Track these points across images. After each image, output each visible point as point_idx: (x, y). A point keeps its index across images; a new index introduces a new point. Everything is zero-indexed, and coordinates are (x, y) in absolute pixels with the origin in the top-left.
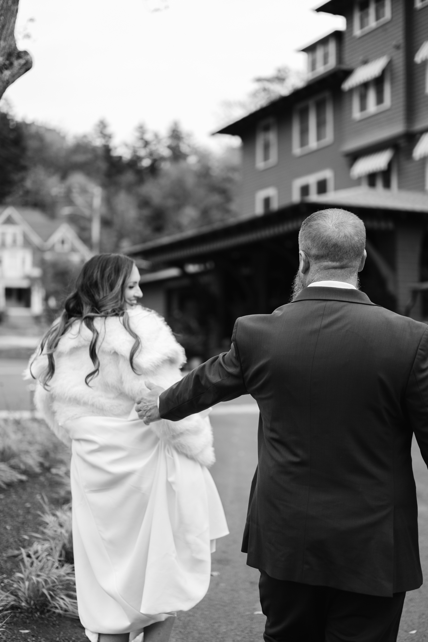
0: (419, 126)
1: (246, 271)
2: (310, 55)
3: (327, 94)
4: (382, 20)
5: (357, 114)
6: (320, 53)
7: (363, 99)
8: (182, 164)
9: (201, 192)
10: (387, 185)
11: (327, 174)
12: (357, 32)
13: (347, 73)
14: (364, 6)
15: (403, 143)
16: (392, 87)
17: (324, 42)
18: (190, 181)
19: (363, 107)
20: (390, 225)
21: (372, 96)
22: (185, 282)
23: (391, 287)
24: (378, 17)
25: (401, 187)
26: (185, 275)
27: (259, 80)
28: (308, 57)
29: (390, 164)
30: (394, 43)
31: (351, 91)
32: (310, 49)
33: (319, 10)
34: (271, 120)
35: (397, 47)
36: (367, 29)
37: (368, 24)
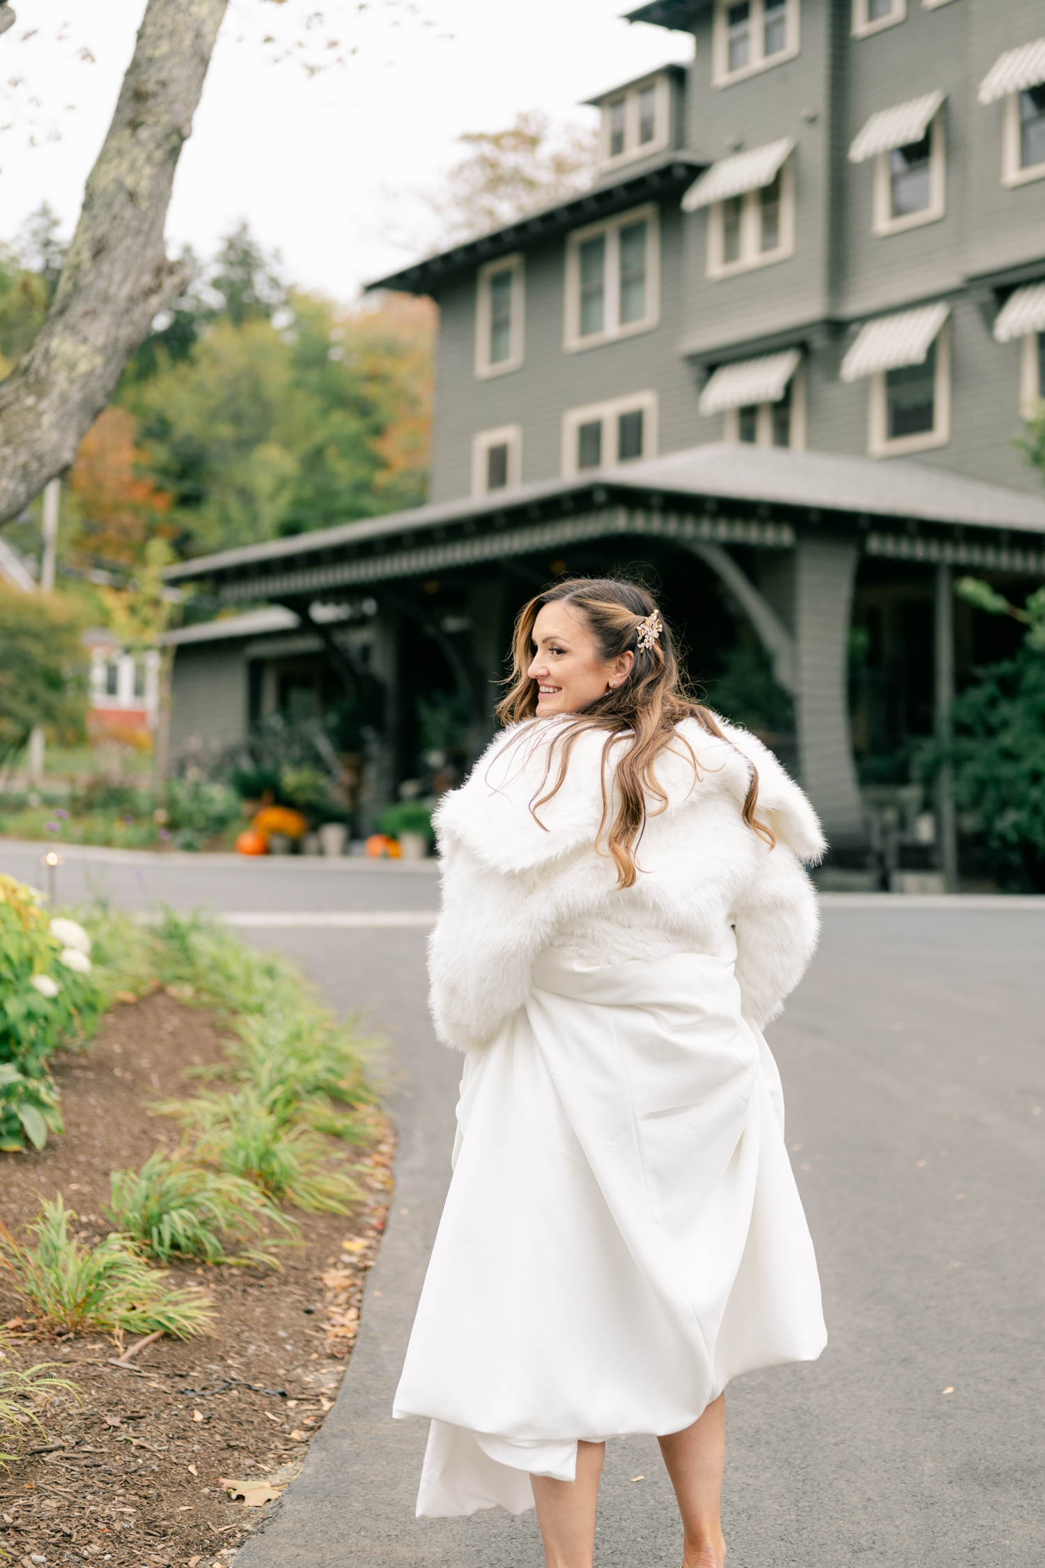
0: (853, 307)
1: (453, 624)
2: (609, 113)
3: (647, 212)
4: (778, 57)
5: (716, 268)
6: (632, 112)
7: (732, 230)
8: (256, 331)
9: (307, 406)
10: (782, 436)
11: (644, 400)
12: (722, 77)
13: (696, 172)
14: (739, 14)
15: (819, 342)
16: (798, 213)
17: (643, 85)
18: (277, 377)
19: (731, 253)
20: (786, 536)
21: (751, 222)
22: (311, 644)
23: (783, 673)
24: (769, 48)
25: (812, 444)
26: (307, 626)
27: (469, 138)
28: (603, 118)
29: (789, 388)
30: (806, 111)
31: (704, 211)
32: (610, 101)
33: (636, 16)
34: (512, 262)
35: (812, 120)
36: (741, 73)
37: (746, 62)
